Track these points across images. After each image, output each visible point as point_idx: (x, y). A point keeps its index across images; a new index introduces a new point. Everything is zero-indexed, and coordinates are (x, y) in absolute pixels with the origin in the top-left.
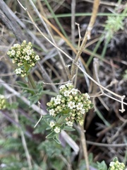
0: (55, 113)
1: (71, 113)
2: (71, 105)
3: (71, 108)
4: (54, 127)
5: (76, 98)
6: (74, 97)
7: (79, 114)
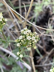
0: (20, 45)
1: (29, 43)
2: (28, 38)
3: (29, 40)
4: (19, 55)
5: (31, 34)
6: (29, 34)
7: (33, 43)
